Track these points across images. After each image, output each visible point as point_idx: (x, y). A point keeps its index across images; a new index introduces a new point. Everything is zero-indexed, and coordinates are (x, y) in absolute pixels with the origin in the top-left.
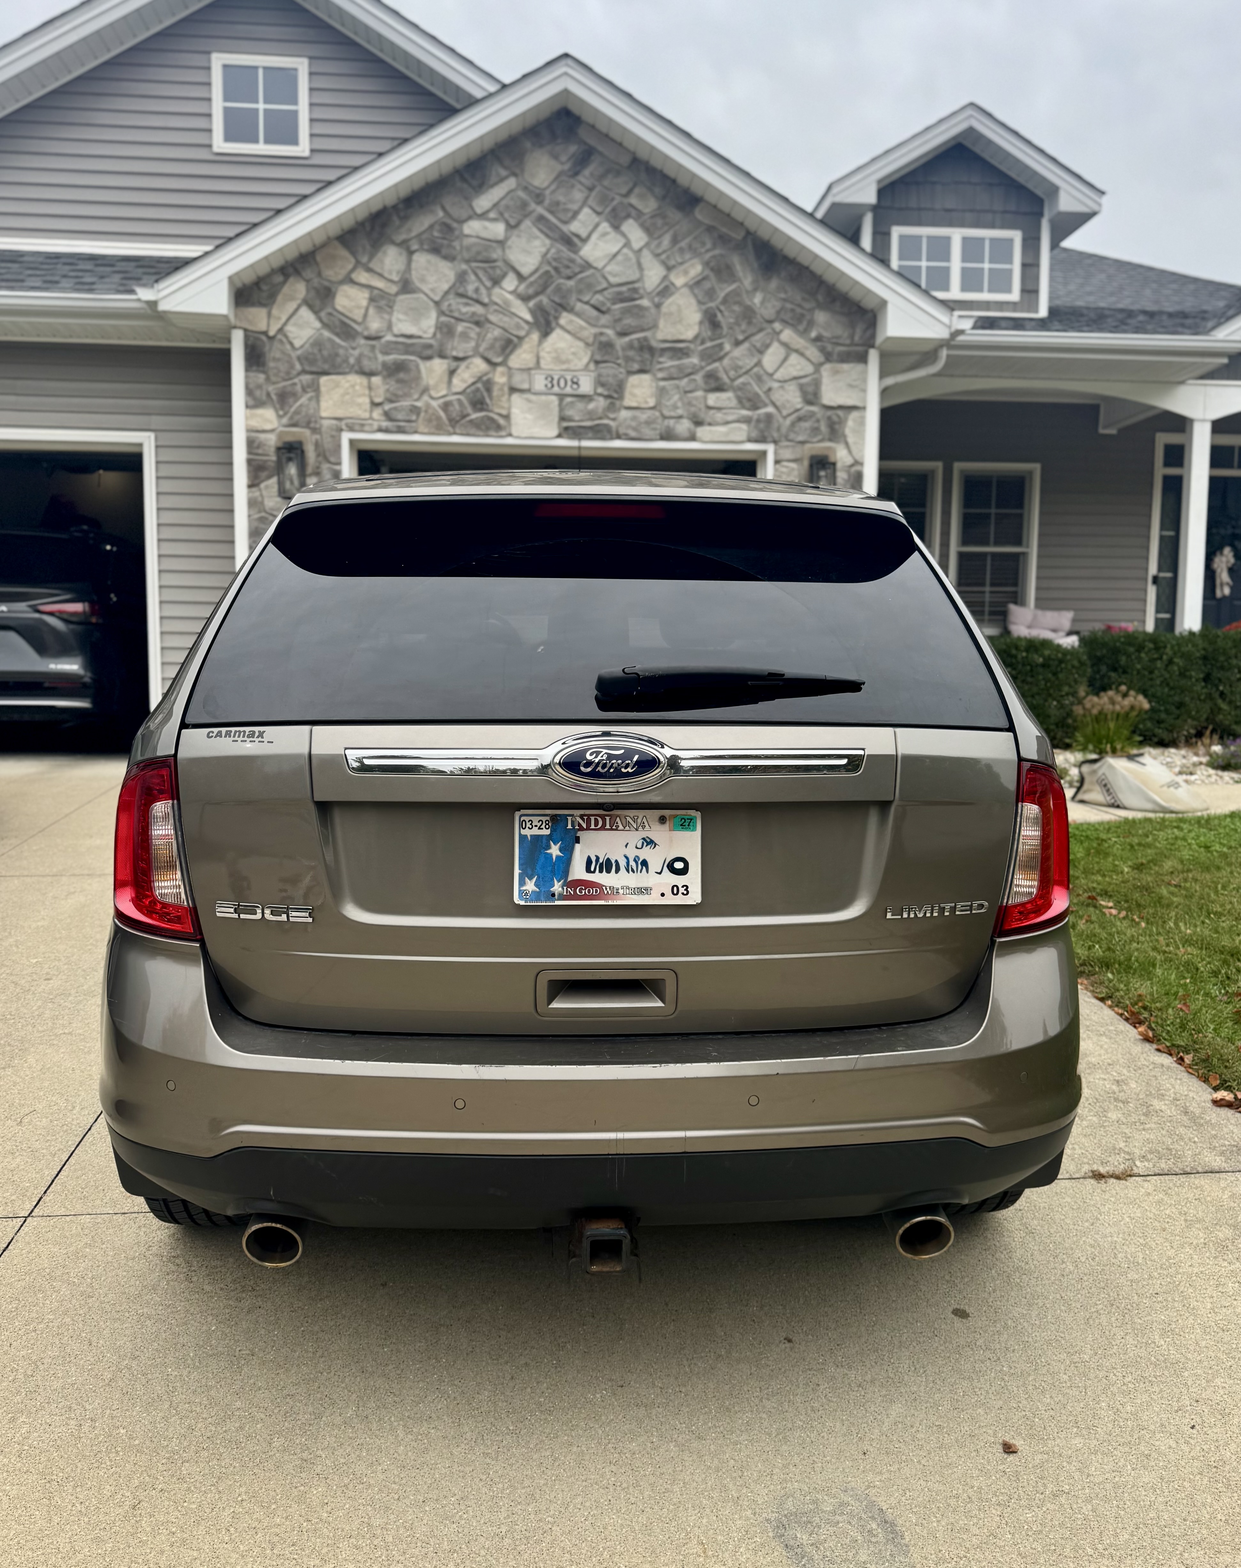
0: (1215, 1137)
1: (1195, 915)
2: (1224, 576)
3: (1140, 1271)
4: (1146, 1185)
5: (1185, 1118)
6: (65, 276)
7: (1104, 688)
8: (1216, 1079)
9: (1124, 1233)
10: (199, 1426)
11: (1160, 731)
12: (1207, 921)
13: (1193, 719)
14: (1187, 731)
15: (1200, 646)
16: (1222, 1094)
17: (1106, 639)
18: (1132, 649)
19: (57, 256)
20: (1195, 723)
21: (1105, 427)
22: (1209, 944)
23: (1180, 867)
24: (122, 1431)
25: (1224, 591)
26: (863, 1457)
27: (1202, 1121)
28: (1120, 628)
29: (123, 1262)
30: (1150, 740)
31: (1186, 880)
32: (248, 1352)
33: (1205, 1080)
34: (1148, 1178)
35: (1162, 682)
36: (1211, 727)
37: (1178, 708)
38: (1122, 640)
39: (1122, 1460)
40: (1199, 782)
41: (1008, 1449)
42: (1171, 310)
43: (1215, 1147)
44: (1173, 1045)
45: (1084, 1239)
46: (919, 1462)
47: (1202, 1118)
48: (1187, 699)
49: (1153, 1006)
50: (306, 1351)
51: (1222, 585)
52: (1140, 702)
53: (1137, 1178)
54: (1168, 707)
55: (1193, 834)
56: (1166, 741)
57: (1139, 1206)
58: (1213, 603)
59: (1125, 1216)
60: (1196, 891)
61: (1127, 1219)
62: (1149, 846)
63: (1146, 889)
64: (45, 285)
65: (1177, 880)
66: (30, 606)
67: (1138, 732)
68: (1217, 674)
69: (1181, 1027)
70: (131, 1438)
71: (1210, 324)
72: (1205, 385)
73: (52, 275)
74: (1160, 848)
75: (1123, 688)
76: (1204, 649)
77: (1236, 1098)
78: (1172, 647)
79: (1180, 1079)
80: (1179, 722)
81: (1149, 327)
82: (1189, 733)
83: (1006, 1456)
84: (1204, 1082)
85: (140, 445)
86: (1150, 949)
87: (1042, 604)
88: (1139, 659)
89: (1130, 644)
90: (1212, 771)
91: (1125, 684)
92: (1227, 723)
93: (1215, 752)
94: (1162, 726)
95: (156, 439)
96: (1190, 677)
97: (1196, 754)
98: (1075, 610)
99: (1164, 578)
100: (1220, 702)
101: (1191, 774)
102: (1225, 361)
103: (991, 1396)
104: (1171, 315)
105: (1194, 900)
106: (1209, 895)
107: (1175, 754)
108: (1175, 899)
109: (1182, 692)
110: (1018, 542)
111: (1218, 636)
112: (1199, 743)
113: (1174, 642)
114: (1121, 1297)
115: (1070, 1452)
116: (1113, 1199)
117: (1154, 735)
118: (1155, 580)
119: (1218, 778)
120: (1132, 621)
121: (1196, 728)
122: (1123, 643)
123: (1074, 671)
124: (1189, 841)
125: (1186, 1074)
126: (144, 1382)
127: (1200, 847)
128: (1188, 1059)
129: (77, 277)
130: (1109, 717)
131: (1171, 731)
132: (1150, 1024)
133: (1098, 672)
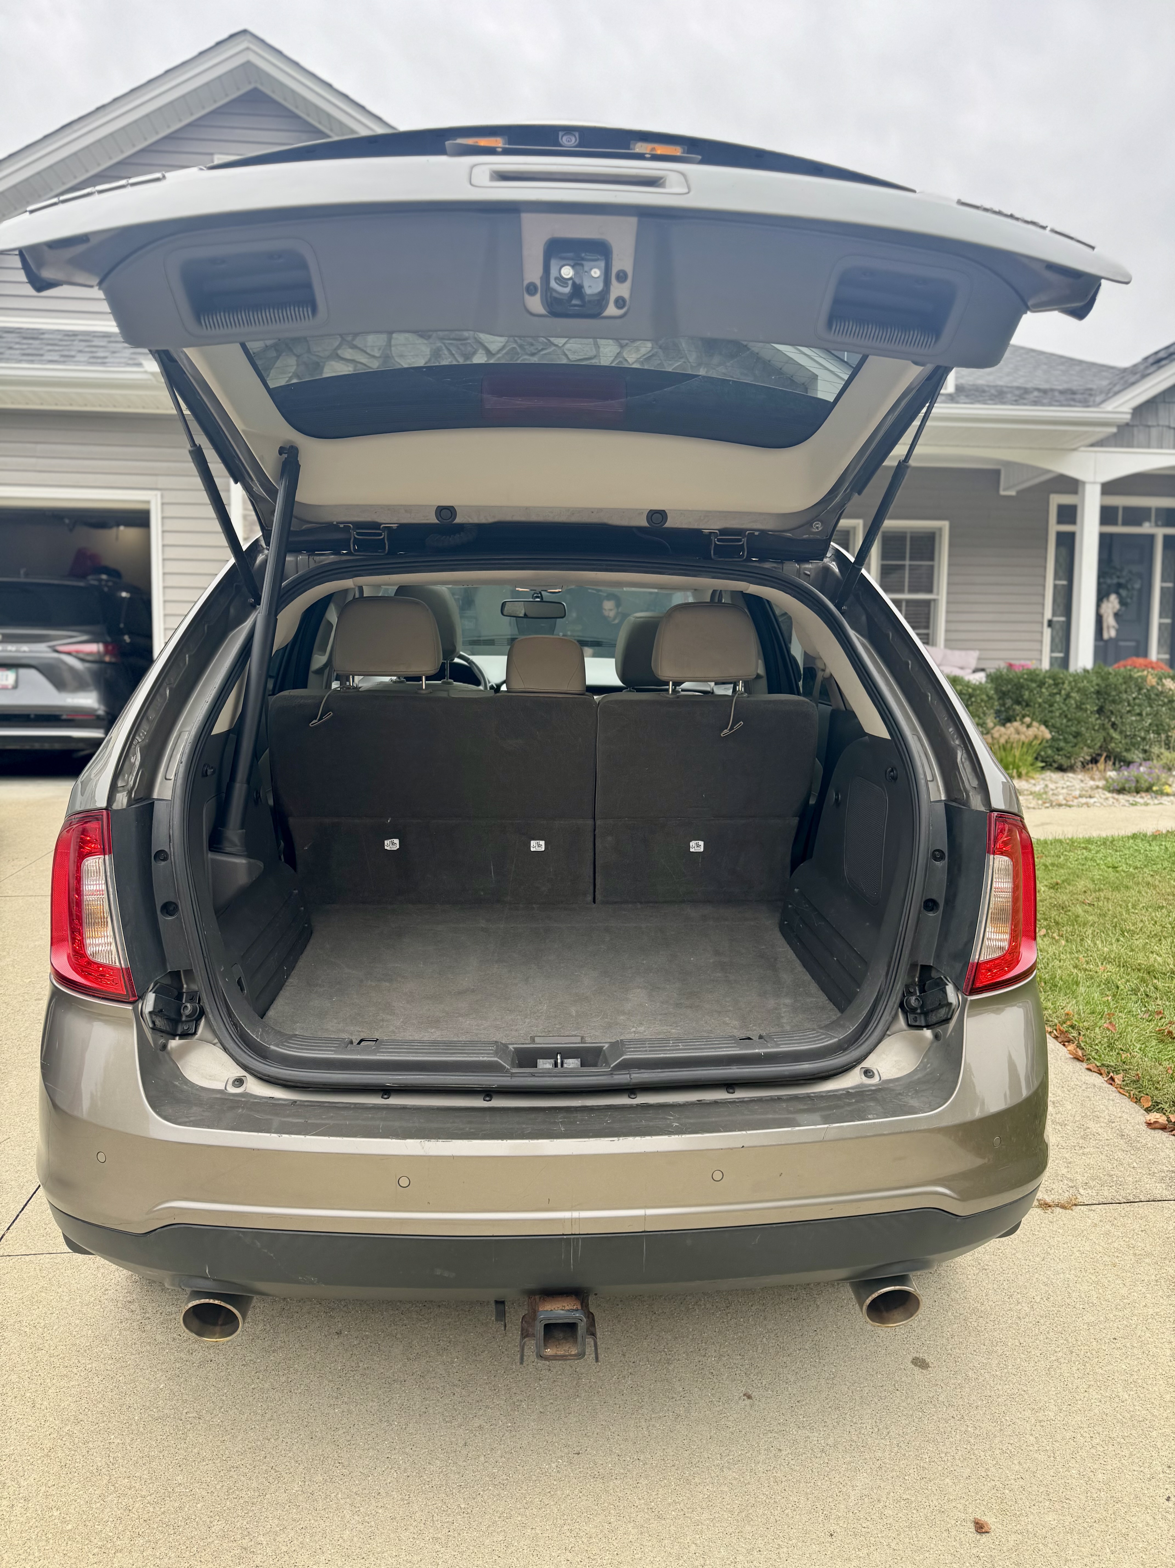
0: (1153, 1161)
1: (1110, 933)
2: (1110, 620)
3: (1096, 1312)
4: (1091, 1214)
5: (1122, 1142)
6: (80, 351)
7: (1009, 720)
8: (1148, 1101)
9: (1075, 1269)
10: (137, 1505)
11: (1060, 757)
12: (1122, 939)
13: (1089, 747)
14: (1083, 757)
15: (1094, 683)
16: (1154, 1116)
17: (1011, 676)
18: (1034, 685)
19: (74, 334)
20: (1091, 750)
21: (1005, 490)
22: (1126, 962)
23: (1092, 886)
24: (56, 1513)
25: (1110, 633)
26: (830, 1540)
27: (1139, 1145)
28: (1023, 666)
29: (77, 1308)
30: (1051, 765)
31: (1098, 899)
32: (195, 1414)
33: (1138, 1101)
34: (1094, 1207)
35: (1061, 714)
36: (1105, 754)
37: (1075, 737)
38: (1025, 676)
39: (1099, 1540)
40: (1098, 804)
41: (980, 1528)
42: (1060, 388)
43: (1154, 1173)
44: (1103, 1065)
45: (1037, 1275)
46: (888, 1545)
47: (1138, 1141)
48: (1083, 729)
49: (1081, 1025)
50: (256, 1413)
51: (1108, 627)
52: (1042, 732)
53: (1082, 1207)
54: (1066, 736)
55: (1100, 855)
56: (1065, 766)
57: (1088, 1239)
58: (1101, 643)
59: (1075, 1250)
60: (1109, 910)
61: (1078, 1254)
62: (1060, 866)
63: (1063, 907)
64: (62, 359)
65: (1090, 899)
66: (50, 647)
67: (1040, 759)
68: (1110, 707)
69: (1108, 1046)
70: (64, 1522)
71: (1098, 399)
72: (1096, 452)
73: (69, 350)
74: (1072, 869)
75: (1027, 720)
76: (1098, 685)
77: (1169, 1121)
78: (1070, 683)
79: (1113, 1100)
80: (1076, 749)
81: (1045, 401)
82: (1085, 759)
83: (978, 1537)
84: (1136, 1102)
85: (148, 502)
86: (1071, 966)
87: (950, 644)
88: (1041, 694)
89: (1032, 681)
90: (1109, 795)
91: (1028, 716)
92: (1118, 750)
93: (1110, 777)
94: (1061, 753)
95: (162, 497)
96: (1086, 710)
97: (1093, 779)
98: (980, 650)
99: (1058, 622)
100: (1112, 731)
101: (1090, 797)
102: (1114, 430)
103: (958, 1462)
104: (1062, 392)
105: (1107, 918)
106: (1121, 915)
107: (1073, 778)
108: (1090, 918)
109: (1079, 722)
110: (930, 590)
111: (1110, 674)
112: (1095, 769)
113: (1071, 679)
114: (1079, 1343)
115: (1044, 1531)
116: (1061, 1231)
117: (1054, 762)
118: (1050, 623)
119: (1115, 801)
120: (1031, 659)
121: (1091, 755)
122: (1026, 679)
123: (983, 704)
124: (1098, 862)
125: (1118, 1094)
126: (84, 1452)
127: (1109, 867)
128: (1118, 1079)
129: (92, 352)
130: (1015, 745)
131: (1069, 758)
132: (1079, 1043)
133: (1004, 705)
